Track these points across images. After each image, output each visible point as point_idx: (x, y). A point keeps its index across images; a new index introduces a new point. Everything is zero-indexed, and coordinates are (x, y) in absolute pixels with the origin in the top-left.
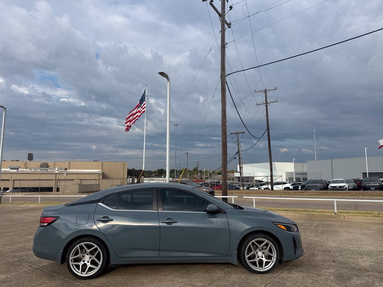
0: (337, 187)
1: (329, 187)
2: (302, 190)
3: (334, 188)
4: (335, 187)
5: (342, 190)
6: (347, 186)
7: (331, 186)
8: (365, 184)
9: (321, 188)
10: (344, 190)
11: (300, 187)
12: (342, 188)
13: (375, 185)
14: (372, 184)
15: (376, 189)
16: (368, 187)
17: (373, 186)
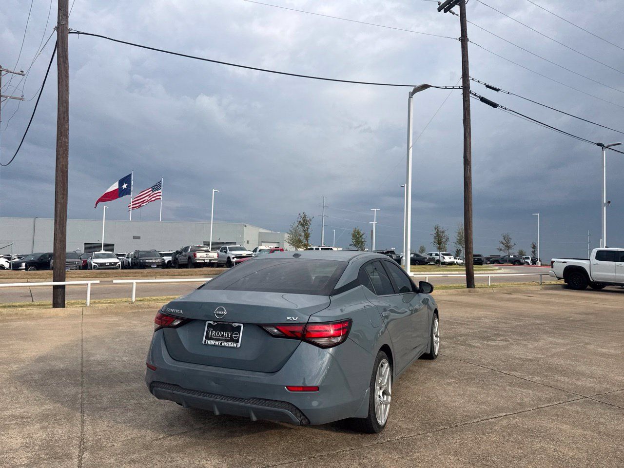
0: (107, 264)
1: (93, 264)
2: (26, 269)
3: (101, 266)
4: (104, 264)
5: (113, 269)
6: (120, 263)
7: (96, 263)
8: (144, 260)
9: (80, 266)
10: (116, 268)
11: (24, 264)
12: (113, 265)
13: (157, 261)
14: (154, 261)
15: (158, 266)
16: (147, 264)
17: (155, 263)
